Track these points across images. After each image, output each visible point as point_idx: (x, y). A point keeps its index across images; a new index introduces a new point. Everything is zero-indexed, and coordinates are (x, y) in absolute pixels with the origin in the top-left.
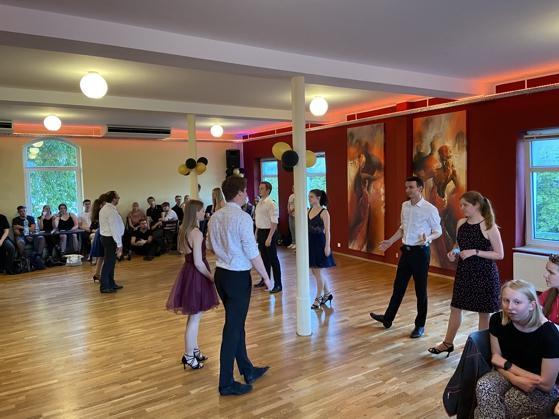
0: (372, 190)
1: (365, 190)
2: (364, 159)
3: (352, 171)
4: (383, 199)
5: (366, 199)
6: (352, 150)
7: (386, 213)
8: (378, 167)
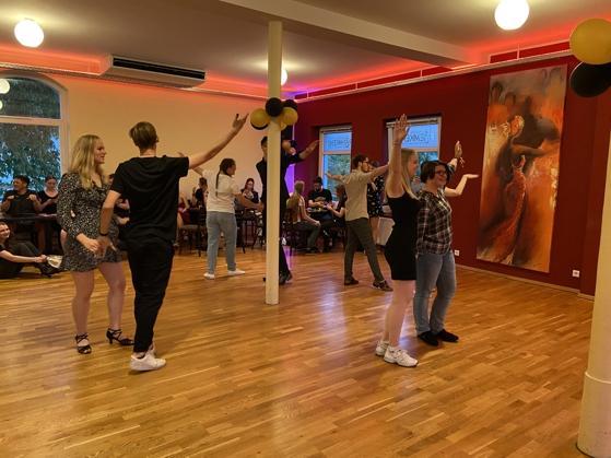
0: (533, 171)
1: (520, 171)
2: (521, 123)
3: (493, 142)
4: (554, 185)
5: (519, 186)
6: (497, 110)
7: (557, 208)
8: (551, 135)
